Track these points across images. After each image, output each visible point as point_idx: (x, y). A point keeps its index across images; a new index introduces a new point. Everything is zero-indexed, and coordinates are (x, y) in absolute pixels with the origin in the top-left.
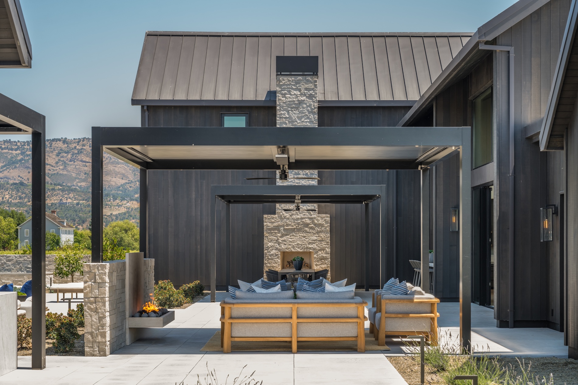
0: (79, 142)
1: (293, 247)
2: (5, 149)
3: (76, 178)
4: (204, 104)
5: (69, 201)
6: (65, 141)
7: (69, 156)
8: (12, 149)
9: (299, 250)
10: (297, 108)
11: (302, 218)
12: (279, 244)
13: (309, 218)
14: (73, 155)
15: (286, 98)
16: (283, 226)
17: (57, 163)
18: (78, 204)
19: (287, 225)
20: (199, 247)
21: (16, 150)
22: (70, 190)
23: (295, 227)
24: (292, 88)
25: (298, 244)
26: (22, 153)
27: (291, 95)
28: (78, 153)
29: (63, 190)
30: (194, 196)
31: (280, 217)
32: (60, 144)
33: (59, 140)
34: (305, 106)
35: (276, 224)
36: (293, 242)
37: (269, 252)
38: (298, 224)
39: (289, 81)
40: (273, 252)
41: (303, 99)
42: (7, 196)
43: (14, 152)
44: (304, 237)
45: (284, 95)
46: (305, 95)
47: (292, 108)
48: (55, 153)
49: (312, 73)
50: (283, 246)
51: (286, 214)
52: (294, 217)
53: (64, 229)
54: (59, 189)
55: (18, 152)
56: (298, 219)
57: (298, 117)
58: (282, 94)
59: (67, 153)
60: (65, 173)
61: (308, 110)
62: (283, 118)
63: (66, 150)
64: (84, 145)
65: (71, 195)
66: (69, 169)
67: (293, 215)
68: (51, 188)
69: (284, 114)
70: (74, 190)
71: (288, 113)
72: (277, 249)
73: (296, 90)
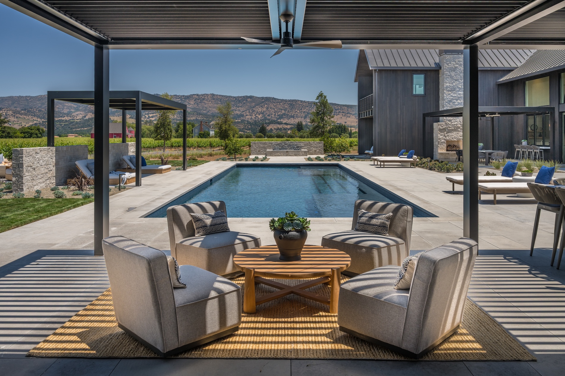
0: (203, 95)
1: (452, 138)
2: (174, 98)
3: (202, 109)
4: (406, 69)
5: (200, 118)
6: (198, 95)
7: (199, 101)
8: (177, 98)
9: (455, 140)
10: (454, 71)
11: (457, 124)
12: (445, 137)
13: (460, 124)
14: (201, 100)
15: (449, 65)
16: (448, 128)
17: (194, 104)
18: (203, 120)
19: (449, 128)
20: (402, 138)
21: (179, 99)
22: (200, 114)
23: (453, 128)
24: (452, 61)
25: (455, 137)
26: (181, 100)
27: (451, 64)
28: (203, 100)
29: (197, 114)
30: (399, 113)
31: (446, 124)
32: (196, 96)
33: (195, 95)
34: (458, 69)
35: (444, 127)
36: (453, 136)
37: (441, 141)
38: (455, 127)
39: (450, 57)
40: (443, 141)
41: (457, 66)
42: (176, 117)
43: (178, 99)
44: (458, 133)
45: (448, 64)
46: (458, 64)
47: (452, 70)
48: (194, 100)
49: (457, 53)
50: (447, 138)
51: (449, 122)
52: (453, 123)
53: (211, 129)
54: (196, 114)
55: (180, 99)
56: (455, 125)
57: (454, 75)
58: (447, 64)
59: (198, 100)
60: (198, 107)
61: (459, 72)
62: (447, 75)
63: (198, 98)
64: (205, 97)
65: (201, 116)
66: (199, 106)
67: (452, 122)
68: (192, 113)
69: (448, 73)
70: (202, 114)
71: (450, 73)
72: (444, 139)
73: (453, 61)
